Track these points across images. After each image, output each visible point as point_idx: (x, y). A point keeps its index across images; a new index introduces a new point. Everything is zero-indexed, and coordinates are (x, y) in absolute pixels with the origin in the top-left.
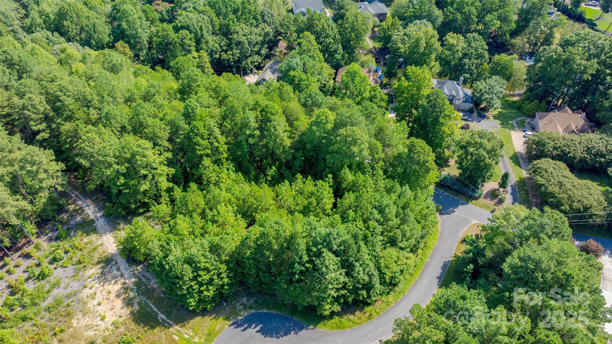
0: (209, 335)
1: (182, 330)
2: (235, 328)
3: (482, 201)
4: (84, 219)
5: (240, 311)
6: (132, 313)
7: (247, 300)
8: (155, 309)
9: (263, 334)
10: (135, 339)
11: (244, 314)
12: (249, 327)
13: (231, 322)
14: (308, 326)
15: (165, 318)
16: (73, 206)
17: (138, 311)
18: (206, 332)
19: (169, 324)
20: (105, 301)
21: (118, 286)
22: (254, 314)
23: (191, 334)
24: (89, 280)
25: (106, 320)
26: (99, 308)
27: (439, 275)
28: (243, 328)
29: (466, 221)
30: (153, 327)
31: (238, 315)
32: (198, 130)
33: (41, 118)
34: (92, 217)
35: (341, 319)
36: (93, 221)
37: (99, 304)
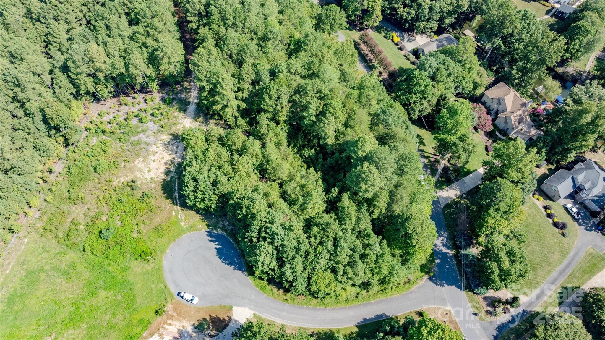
0: (191, 227)
1: (181, 212)
2: (207, 235)
3: (479, 298)
4: (186, 98)
5: (219, 228)
6: (164, 180)
7: (228, 225)
8: (177, 188)
9: (217, 252)
10: (154, 197)
11: (219, 231)
12: (215, 241)
13: (209, 230)
14: (244, 271)
15: (177, 197)
16: (187, 84)
17: (168, 181)
18: (191, 224)
19: (176, 202)
20: (158, 161)
21: (169, 158)
22: (224, 236)
23: (183, 218)
24: (160, 142)
25: (150, 173)
26: (152, 163)
27: (368, 318)
28: (210, 239)
29: (443, 301)
30: (167, 198)
31: (216, 229)
32: (270, 91)
33: (195, 14)
34: (191, 100)
35: (267, 285)
36: (189, 103)
37: (154, 161)
